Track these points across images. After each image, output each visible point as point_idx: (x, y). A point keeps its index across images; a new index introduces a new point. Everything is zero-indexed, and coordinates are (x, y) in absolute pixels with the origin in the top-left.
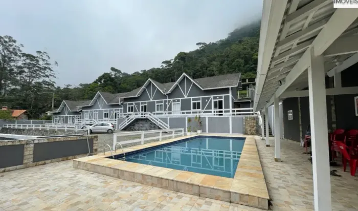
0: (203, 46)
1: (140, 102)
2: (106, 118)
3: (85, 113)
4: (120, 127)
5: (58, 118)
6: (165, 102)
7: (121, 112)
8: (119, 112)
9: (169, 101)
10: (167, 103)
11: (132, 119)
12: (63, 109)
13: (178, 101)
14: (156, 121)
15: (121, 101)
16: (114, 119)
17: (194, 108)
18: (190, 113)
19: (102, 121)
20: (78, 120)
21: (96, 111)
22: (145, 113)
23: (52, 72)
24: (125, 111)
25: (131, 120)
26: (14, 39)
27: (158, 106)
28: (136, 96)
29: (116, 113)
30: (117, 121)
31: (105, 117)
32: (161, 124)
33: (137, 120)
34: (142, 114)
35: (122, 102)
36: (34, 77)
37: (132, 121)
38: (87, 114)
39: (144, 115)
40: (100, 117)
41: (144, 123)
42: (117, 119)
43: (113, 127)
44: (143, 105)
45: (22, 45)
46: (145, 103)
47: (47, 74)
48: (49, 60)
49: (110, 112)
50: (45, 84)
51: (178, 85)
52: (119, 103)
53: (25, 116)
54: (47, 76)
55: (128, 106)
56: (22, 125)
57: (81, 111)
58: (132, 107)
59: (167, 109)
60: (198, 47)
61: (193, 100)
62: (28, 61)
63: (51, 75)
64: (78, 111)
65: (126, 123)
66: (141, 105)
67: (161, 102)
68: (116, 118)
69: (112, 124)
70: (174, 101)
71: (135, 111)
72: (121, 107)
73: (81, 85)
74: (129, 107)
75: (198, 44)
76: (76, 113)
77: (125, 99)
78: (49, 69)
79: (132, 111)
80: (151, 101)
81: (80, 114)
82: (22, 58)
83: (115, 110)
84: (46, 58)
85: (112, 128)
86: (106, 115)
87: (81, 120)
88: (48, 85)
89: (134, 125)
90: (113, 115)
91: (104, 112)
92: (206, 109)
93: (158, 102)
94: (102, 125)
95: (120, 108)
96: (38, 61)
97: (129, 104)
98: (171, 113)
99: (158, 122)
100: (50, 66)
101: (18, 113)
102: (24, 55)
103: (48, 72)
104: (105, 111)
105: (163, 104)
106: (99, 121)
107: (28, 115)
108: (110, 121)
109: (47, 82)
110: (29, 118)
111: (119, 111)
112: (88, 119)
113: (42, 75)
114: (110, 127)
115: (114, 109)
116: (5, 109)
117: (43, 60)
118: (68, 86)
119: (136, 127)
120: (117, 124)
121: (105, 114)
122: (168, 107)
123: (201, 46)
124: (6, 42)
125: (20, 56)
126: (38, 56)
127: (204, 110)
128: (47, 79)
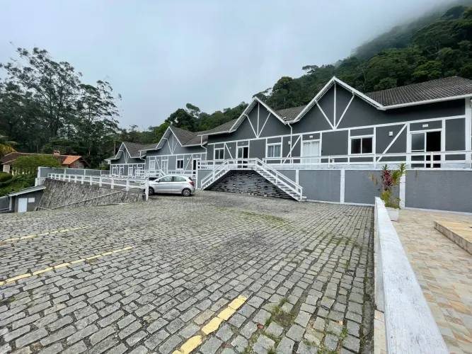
0: (312, 71)
1: (237, 141)
2: (180, 169)
3: (150, 161)
4: (202, 185)
5: (116, 168)
6: (286, 140)
7: (203, 159)
8: (200, 159)
9: (295, 138)
10: (290, 143)
11: (224, 171)
12: (122, 155)
13: (317, 136)
14: (272, 175)
15: (203, 141)
16: (193, 171)
17: (355, 150)
18: (345, 160)
19: (174, 173)
20: (140, 170)
21: (165, 158)
22: (245, 160)
23: (115, 109)
24: (210, 157)
25: (221, 173)
26: (71, 65)
27: (269, 147)
28: (230, 131)
29: (195, 161)
30: (197, 175)
31: (178, 167)
32: (282, 182)
33: (232, 173)
34: (240, 162)
35: (205, 143)
36: (94, 115)
37: (224, 174)
38: (152, 161)
39: (242, 164)
40: (171, 167)
41: (245, 178)
42: (197, 171)
43: (193, 184)
44: (242, 147)
45: (80, 73)
46: (246, 143)
47: (109, 111)
48: (112, 93)
49: (186, 158)
50: (108, 124)
51: (316, 105)
52: (201, 144)
53: (79, 164)
54: (109, 114)
55: (215, 149)
56: (75, 176)
57: (144, 158)
58: (222, 151)
59: (290, 153)
60: (305, 73)
61: (353, 133)
62: (88, 94)
63: (114, 113)
64: (140, 157)
65: (213, 177)
66: (237, 148)
67: (279, 140)
68: (195, 168)
69: (190, 178)
70: (306, 137)
71: (228, 157)
72: (203, 150)
73: (151, 128)
74: (217, 152)
75: (304, 68)
76: (138, 160)
77: (210, 136)
78: (112, 104)
79: (222, 157)
80: (258, 138)
81: (143, 162)
82: (81, 90)
83: (195, 156)
84: (109, 90)
85: (190, 186)
86: (181, 164)
87: (145, 170)
88: (110, 125)
89: (226, 182)
90: (190, 164)
91: (177, 160)
92: (388, 152)
93: (270, 141)
94: (173, 179)
95: (201, 153)
96: (99, 94)
97: (217, 146)
98: (298, 161)
99: (275, 177)
100: (112, 101)
101: (71, 159)
102: (83, 86)
103: (110, 109)
104: (179, 157)
105: (281, 143)
106: (170, 173)
107: (84, 162)
108: (186, 173)
109: (109, 121)
110: (86, 166)
111: (200, 157)
112: (154, 169)
113: (104, 112)
114: (187, 185)
115: (192, 154)
116: (58, 154)
117: (105, 92)
118: (134, 127)
119: (230, 186)
120: (197, 178)
121: (178, 162)
122: (291, 149)
123: (310, 70)
124: (62, 70)
125: (78, 89)
126: (100, 87)
127: (384, 154)
128: (109, 118)
